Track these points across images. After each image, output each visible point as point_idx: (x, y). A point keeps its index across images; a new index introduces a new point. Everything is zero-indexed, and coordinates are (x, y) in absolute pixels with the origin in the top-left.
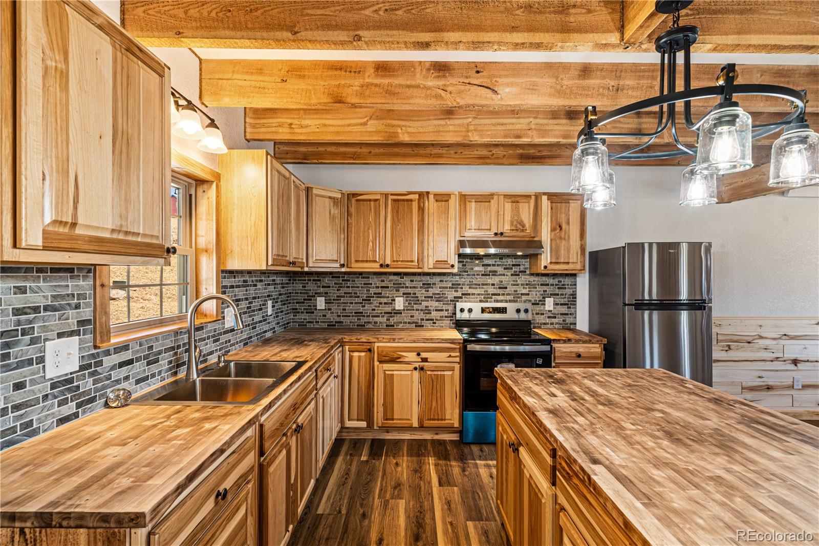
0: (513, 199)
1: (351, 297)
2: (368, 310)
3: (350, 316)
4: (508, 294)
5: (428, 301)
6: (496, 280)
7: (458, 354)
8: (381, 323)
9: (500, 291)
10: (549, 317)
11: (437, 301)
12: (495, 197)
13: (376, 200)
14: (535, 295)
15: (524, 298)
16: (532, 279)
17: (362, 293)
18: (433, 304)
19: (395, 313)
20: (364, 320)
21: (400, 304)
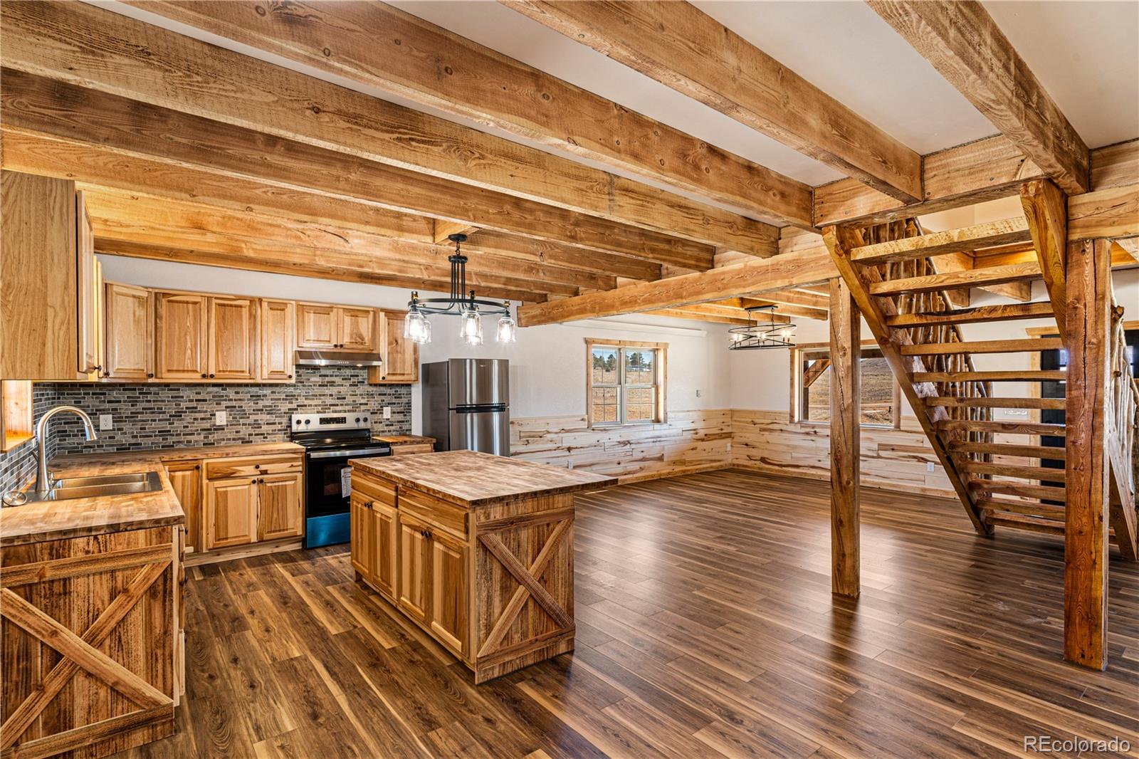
0: (353, 313)
1: (153, 413)
2: (178, 427)
3: (151, 436)
4: (346, 405)
5: (257, 414)
6: (334, 390)
7: (301, 463)
8: (196, 441)
9: (339, 402)
10: (387, 425)
11: (268, 414)
12: (335, 310)
13: (195, 303)
14: (373, 405)
15: (363, 408)
16: (371, 389)
17: (169, 408)
18: (263, 417)
19: (215, 429)
20: (171, 440)
21: (221, 418)
